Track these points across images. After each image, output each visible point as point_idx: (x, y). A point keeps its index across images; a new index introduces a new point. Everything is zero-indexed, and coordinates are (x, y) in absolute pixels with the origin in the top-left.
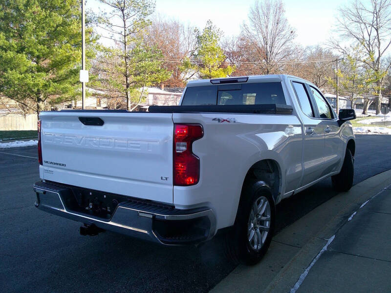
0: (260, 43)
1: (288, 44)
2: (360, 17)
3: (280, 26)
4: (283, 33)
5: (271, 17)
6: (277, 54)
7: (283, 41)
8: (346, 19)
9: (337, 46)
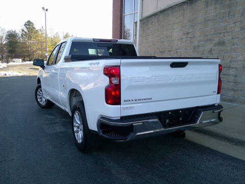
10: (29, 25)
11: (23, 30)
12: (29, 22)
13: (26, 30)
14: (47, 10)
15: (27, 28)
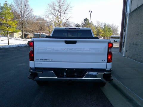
0: (19, 12)
1: (30, 14)
2: (54, 8)
3: (27, 7)
4: (28, 10)
5: (23, 3)
6: (26, 17)
7: (28, 13)
8: (51, 8)
9: (48, 17)
10: (86, 21)
11: (83, 24)
12: (86, 19)
13: (84, 23)
14: (91, 12)
15: (85, 22)
